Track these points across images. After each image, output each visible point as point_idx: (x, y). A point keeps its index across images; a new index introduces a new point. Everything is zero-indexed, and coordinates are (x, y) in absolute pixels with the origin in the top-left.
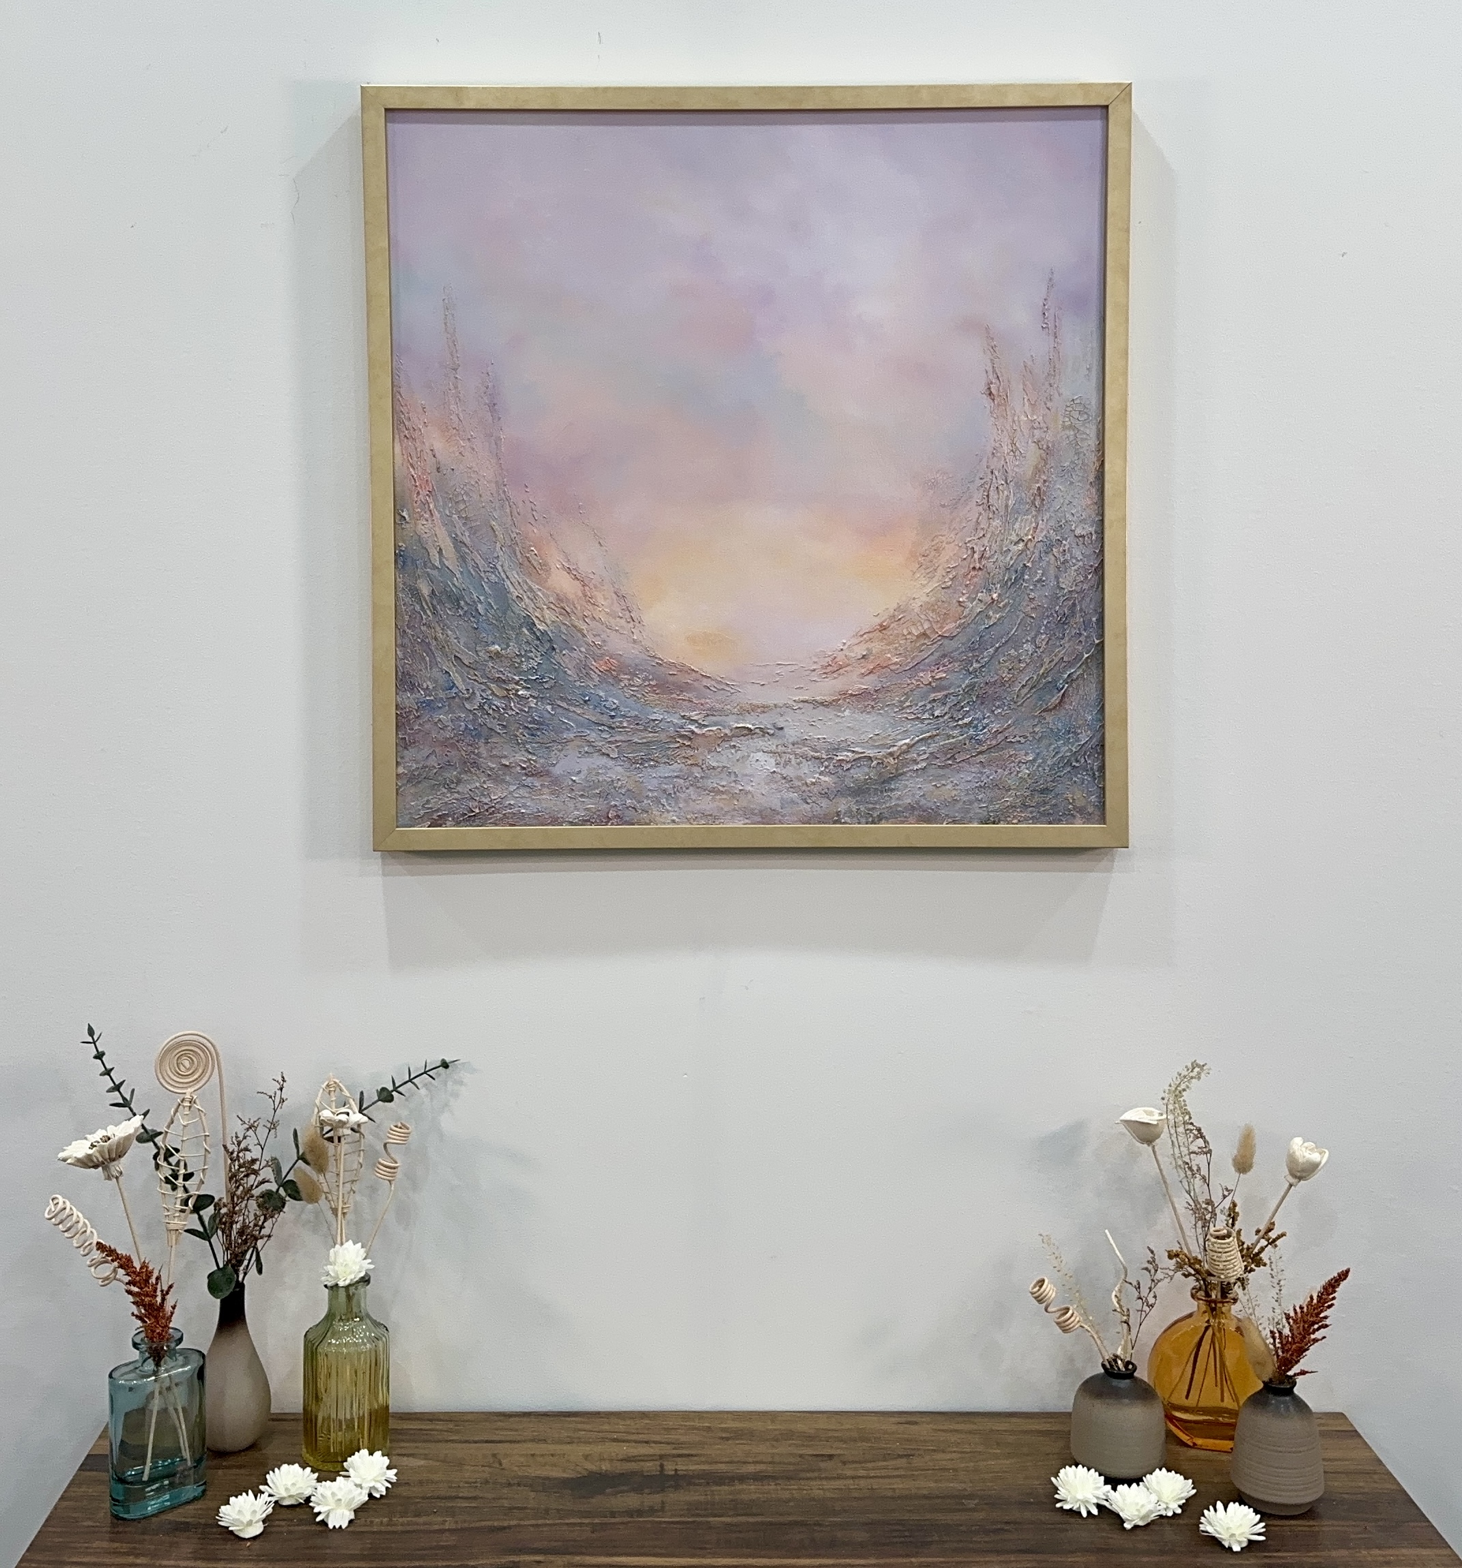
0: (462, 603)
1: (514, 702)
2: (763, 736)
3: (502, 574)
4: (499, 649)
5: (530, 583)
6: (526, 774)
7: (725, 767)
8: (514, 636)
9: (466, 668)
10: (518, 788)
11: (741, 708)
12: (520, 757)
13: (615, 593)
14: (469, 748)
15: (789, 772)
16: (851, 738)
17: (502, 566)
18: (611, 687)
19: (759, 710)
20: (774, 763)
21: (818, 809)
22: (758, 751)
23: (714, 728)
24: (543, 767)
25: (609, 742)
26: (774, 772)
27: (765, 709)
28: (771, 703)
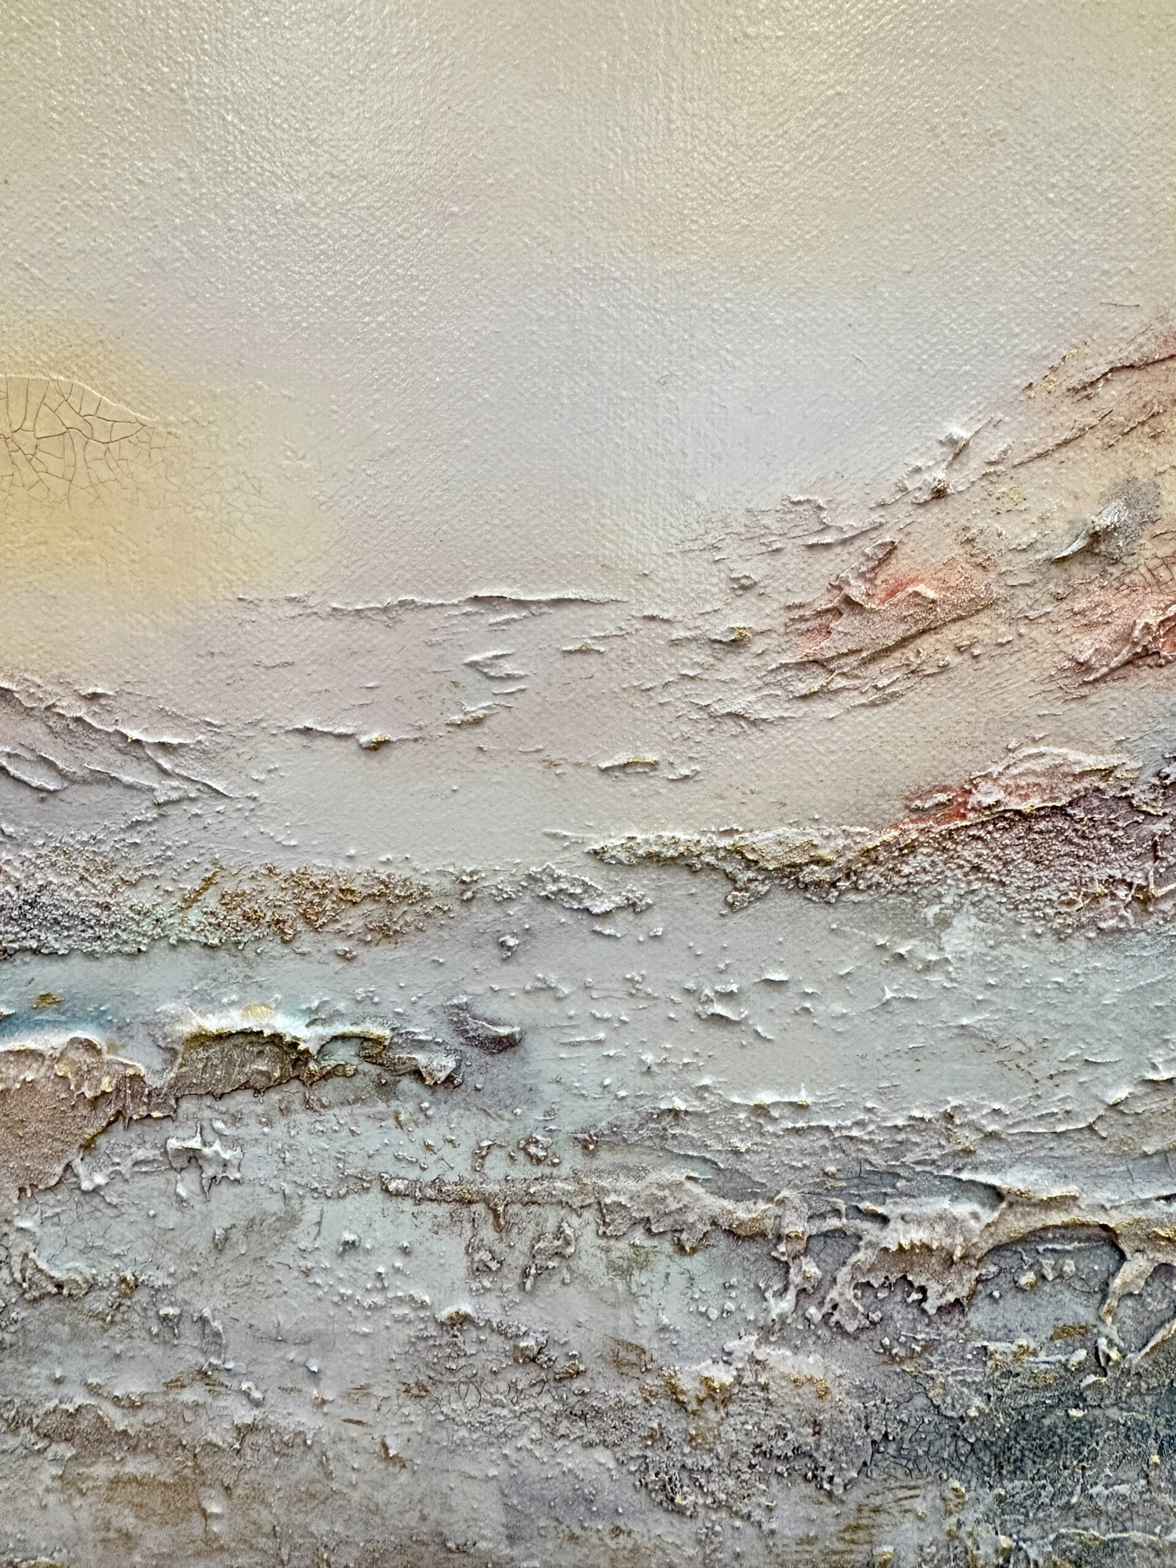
2: (385, 1089)
7: (133, 1285)
11: (228, 901)
15: (559, 1316)
16: (985, 1105)
19: (354, 920)
20: (460, 1265)
21: (749, 1544)
22: (360, 1184)
23: (51, 1041)
26: (463, 1318)
27: (392, 909)
28: (430, 866)
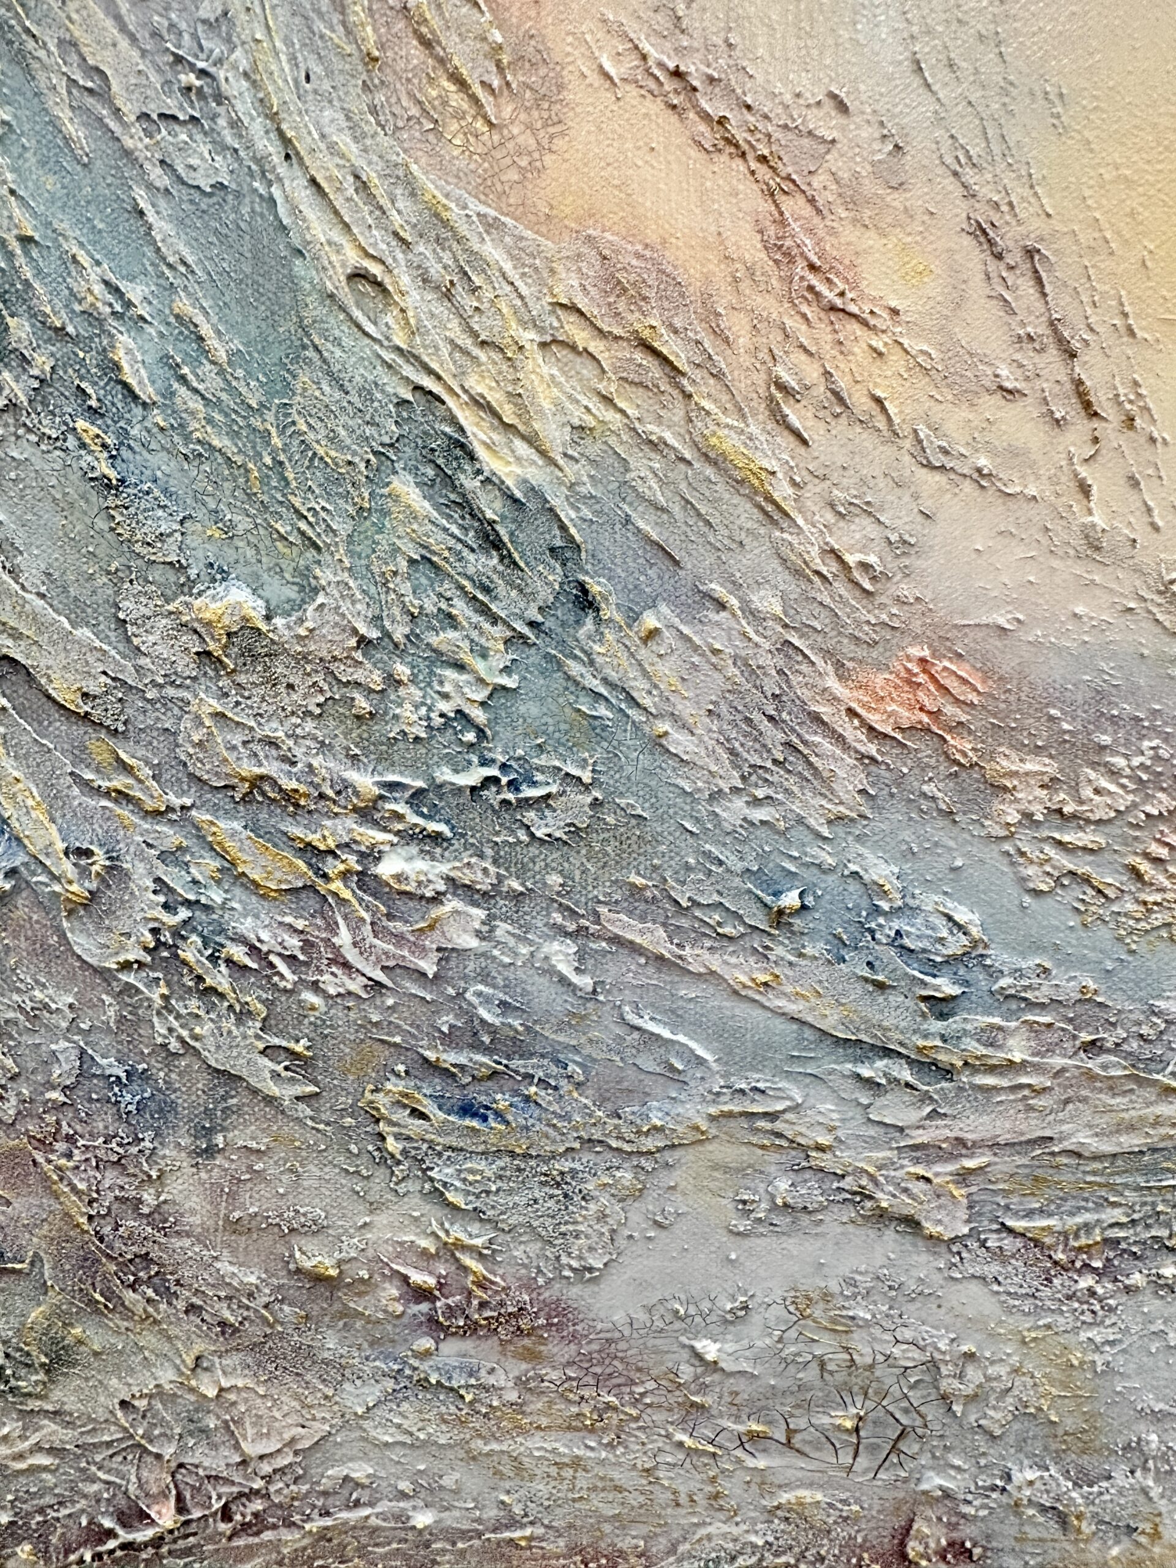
0: (19, 326)
1: (355, 925)
3: (257, 127)
4: (254, 608)
5: (431, 185)
6: (435, 1326)
8: (342, 527)
9: (61, 726)
10: (389, 1395)
12: (399, 1230)
13: (981, 233)
14: (110, 1177)
17: (254, 77)
18: (937, 831)
24: (529, 1285)
25: (923, 1151)
